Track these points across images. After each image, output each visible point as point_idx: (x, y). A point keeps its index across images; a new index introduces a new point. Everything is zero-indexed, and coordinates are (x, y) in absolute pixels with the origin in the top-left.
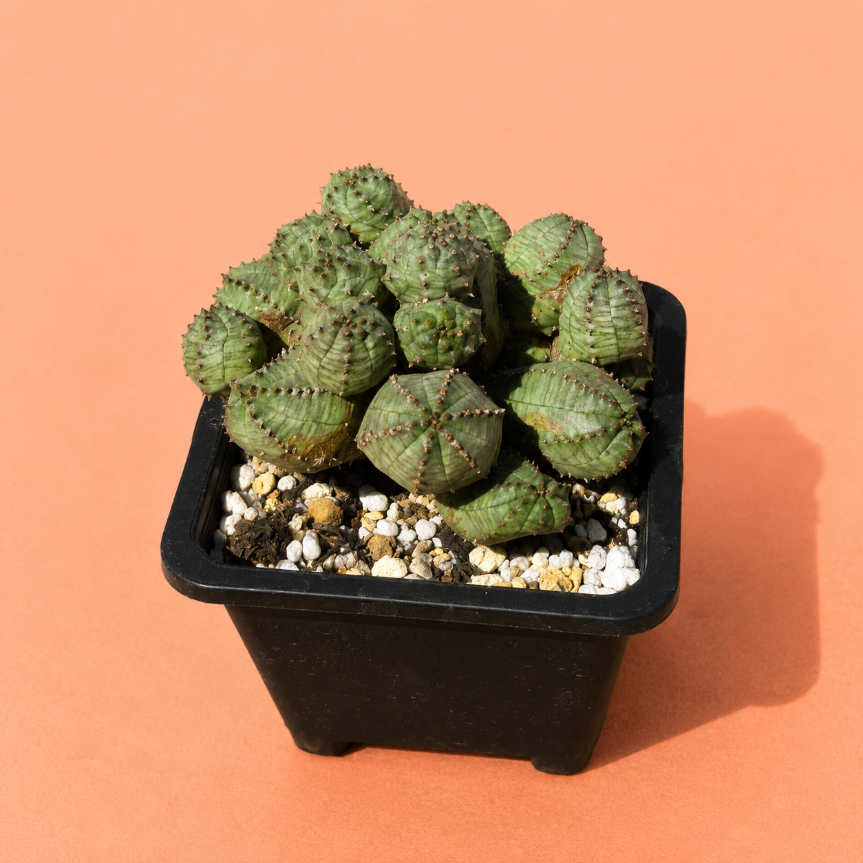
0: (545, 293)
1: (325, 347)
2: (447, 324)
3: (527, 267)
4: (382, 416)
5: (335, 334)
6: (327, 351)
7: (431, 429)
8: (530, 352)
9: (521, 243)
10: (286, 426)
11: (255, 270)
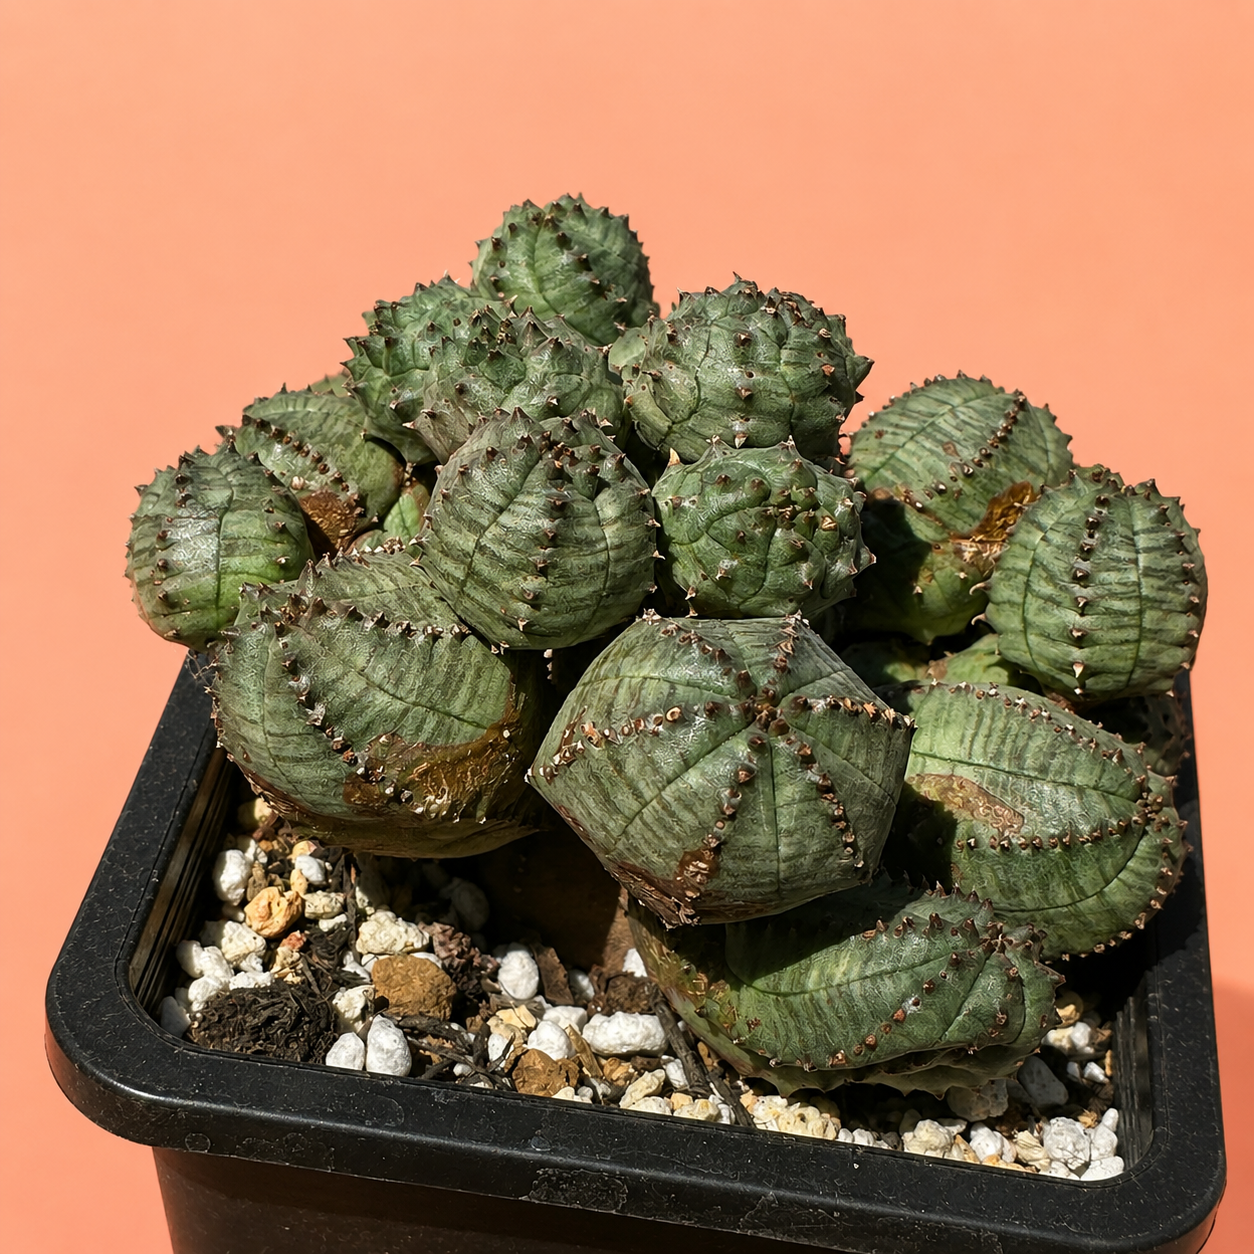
0: (945, 541)
1: (499, 500)
2: (798, 494)
3: (911, 477)
4: (622, 691)
5: (527, 470)
6: (501, 510)
7: (755, 729)
8: (890, 669)
9: (897, 426)
10: (362, 711)
11: (305, 406)
